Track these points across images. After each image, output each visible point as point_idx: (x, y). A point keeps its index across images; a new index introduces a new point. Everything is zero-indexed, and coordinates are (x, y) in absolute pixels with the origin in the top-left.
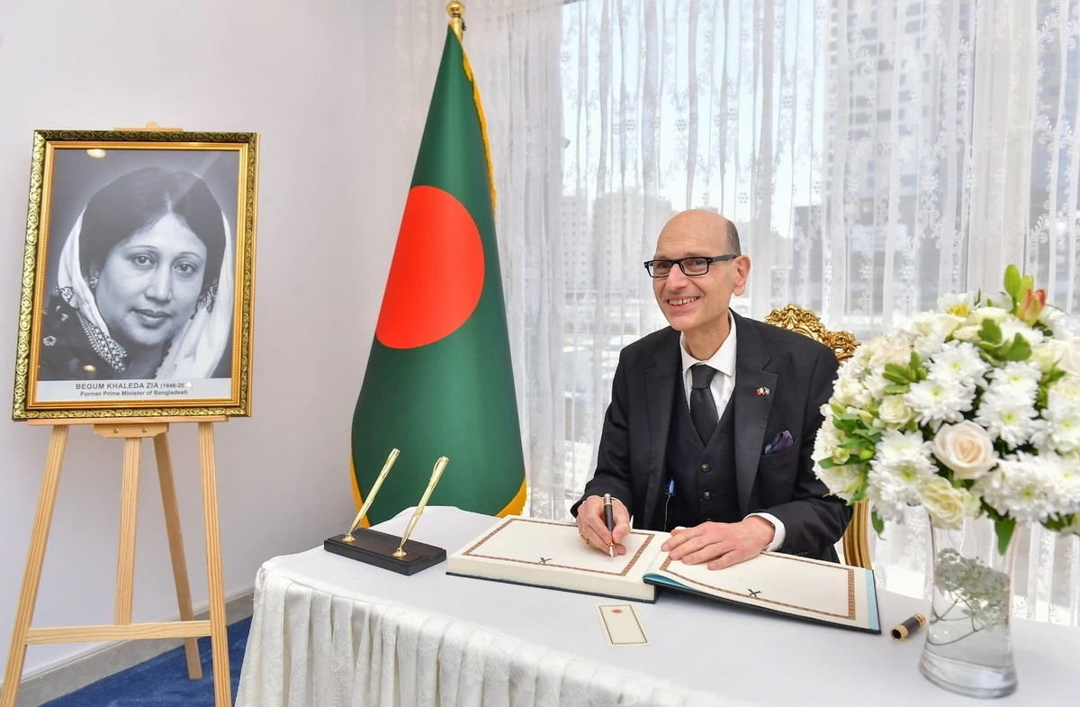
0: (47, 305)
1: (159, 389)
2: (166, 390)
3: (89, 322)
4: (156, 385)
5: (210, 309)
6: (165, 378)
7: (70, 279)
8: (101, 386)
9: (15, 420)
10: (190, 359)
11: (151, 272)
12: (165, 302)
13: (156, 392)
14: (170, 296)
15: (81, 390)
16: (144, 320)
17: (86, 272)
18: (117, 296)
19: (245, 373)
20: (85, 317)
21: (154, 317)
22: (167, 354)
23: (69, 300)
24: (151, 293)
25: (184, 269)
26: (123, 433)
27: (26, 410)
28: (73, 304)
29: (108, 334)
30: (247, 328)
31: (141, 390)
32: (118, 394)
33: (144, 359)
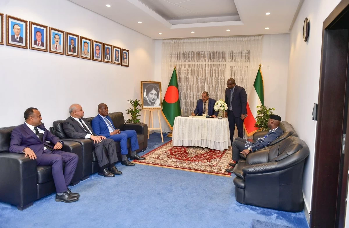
0: (143, 98)
10: (157, 104)
12: (154, 98)
21: (153, 100)
33: (153, 104)
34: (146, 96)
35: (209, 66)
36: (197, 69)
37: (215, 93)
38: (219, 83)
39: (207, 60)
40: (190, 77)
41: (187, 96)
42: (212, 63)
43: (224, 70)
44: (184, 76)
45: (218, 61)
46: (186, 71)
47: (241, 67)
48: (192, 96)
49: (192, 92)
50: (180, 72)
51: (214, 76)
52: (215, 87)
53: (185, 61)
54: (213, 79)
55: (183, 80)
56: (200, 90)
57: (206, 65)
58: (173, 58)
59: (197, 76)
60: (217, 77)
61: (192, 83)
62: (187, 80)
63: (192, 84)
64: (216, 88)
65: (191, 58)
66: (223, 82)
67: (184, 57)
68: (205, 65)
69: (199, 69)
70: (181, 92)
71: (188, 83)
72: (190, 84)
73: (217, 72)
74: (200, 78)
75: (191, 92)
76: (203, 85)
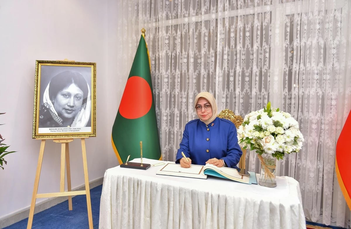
0: (40, 107)
1: (72, 130)
2: (74, 130)
3: (52, 112)
4: (71, 129)
5: (85, 109)
6: (73, 127)
7: (47, 100)
8: (56, 129)
9: (33, 138)
10: (80, 122)
11: (69, 99)
12: (73, 107)
13: (71, 131)
14: (74, 105)
15: (51, 130)
16: (67, 112)
17: (51, 99)
18: (60, 105)
19: (95, 125)
20: (51, 111)
21: (70, 111)
22: (74, 120)
23: (47, 106)
24: (69, 104)
25: (78, 98)
26: (61, 141)
27: (36, 136)
28: (47, 107)
29: (57, 115)
30: (95, 114)
31: (67, 130)
32: (61, 131)
33: (68, 122)
34: (50, 102)
35: (227, 21)
36: (197, 33)
37: (242, 90)
38: (255, 63)
39: (220, 6)
40: (178, 54)
41: (173, 100)
42: (233, 13)
43: (267, 27)
44: (165, 51)
45: (250, 3)
46: (169, 39)
47: (319, 12)
48: (184, 100)
49: (185, 91)
50: (157, 44)
51: (239, 47)
52: (243, 76)
53: (167, 18)
54: (236, 55)
55: (163, 62)
56: (203, 86)
57: (217, 20)
58: (140, 12)
59: (197, 51)
60: (248, 49)
61: (184, 68)
62: (173, 61)
63: (183, 72)
64: (247, 79)
65: (180, 7)
66: (265, 61)
67: (166, 7)
68: (215, 21)
69: (200, 34)
70: (159, 93)
71: (175, 69)
72: (178, 72)
73: (248, 34)
74: (203, 55)
75: (183, 91)
76: (211, 70)
